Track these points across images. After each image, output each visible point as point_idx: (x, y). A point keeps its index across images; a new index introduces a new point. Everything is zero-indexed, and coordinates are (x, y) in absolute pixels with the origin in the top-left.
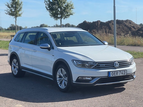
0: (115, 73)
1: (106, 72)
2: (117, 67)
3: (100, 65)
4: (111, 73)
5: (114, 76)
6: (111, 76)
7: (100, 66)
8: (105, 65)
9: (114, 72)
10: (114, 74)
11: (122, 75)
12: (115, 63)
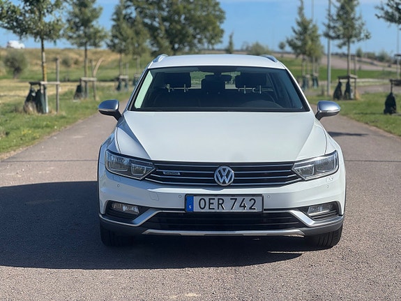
0: (211, 201)
1: (180, 195)
2: (224, 182)
3: (164, 172)
4: (196, 200)
5: (206, 210)
6: (197, 209)
7: (161, 174)
8: (182, 175)
9: (207, 199)
10: (210, 204)
11: (241, 210)
12: (220, 172)
